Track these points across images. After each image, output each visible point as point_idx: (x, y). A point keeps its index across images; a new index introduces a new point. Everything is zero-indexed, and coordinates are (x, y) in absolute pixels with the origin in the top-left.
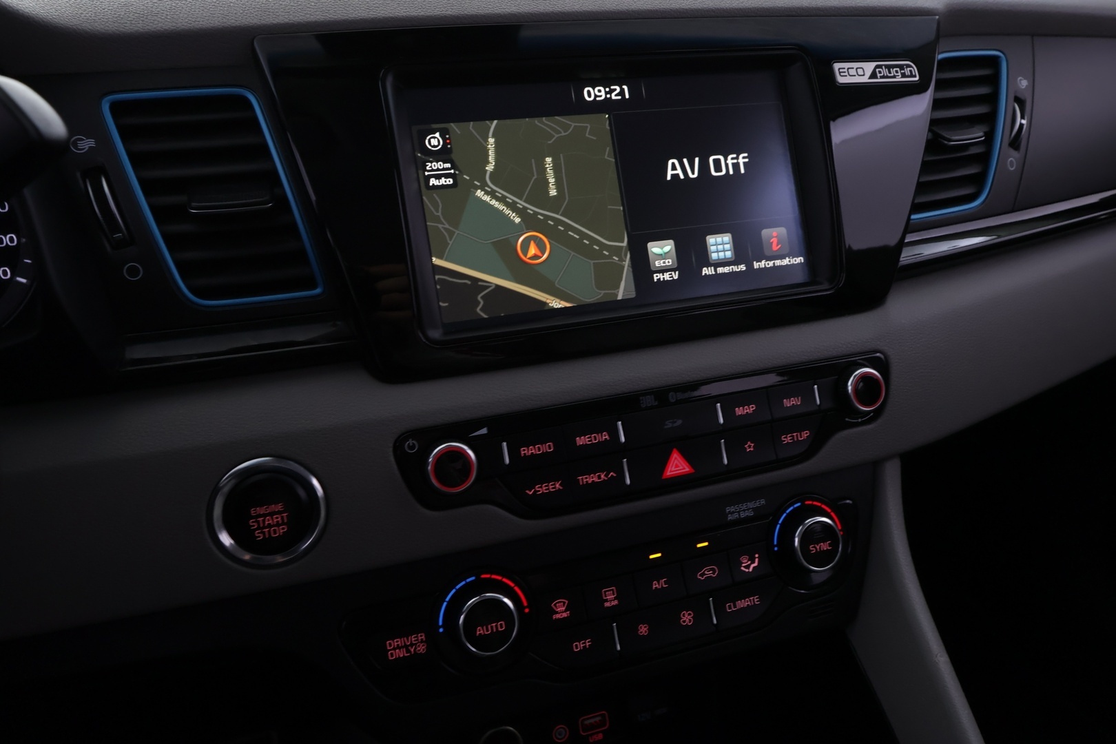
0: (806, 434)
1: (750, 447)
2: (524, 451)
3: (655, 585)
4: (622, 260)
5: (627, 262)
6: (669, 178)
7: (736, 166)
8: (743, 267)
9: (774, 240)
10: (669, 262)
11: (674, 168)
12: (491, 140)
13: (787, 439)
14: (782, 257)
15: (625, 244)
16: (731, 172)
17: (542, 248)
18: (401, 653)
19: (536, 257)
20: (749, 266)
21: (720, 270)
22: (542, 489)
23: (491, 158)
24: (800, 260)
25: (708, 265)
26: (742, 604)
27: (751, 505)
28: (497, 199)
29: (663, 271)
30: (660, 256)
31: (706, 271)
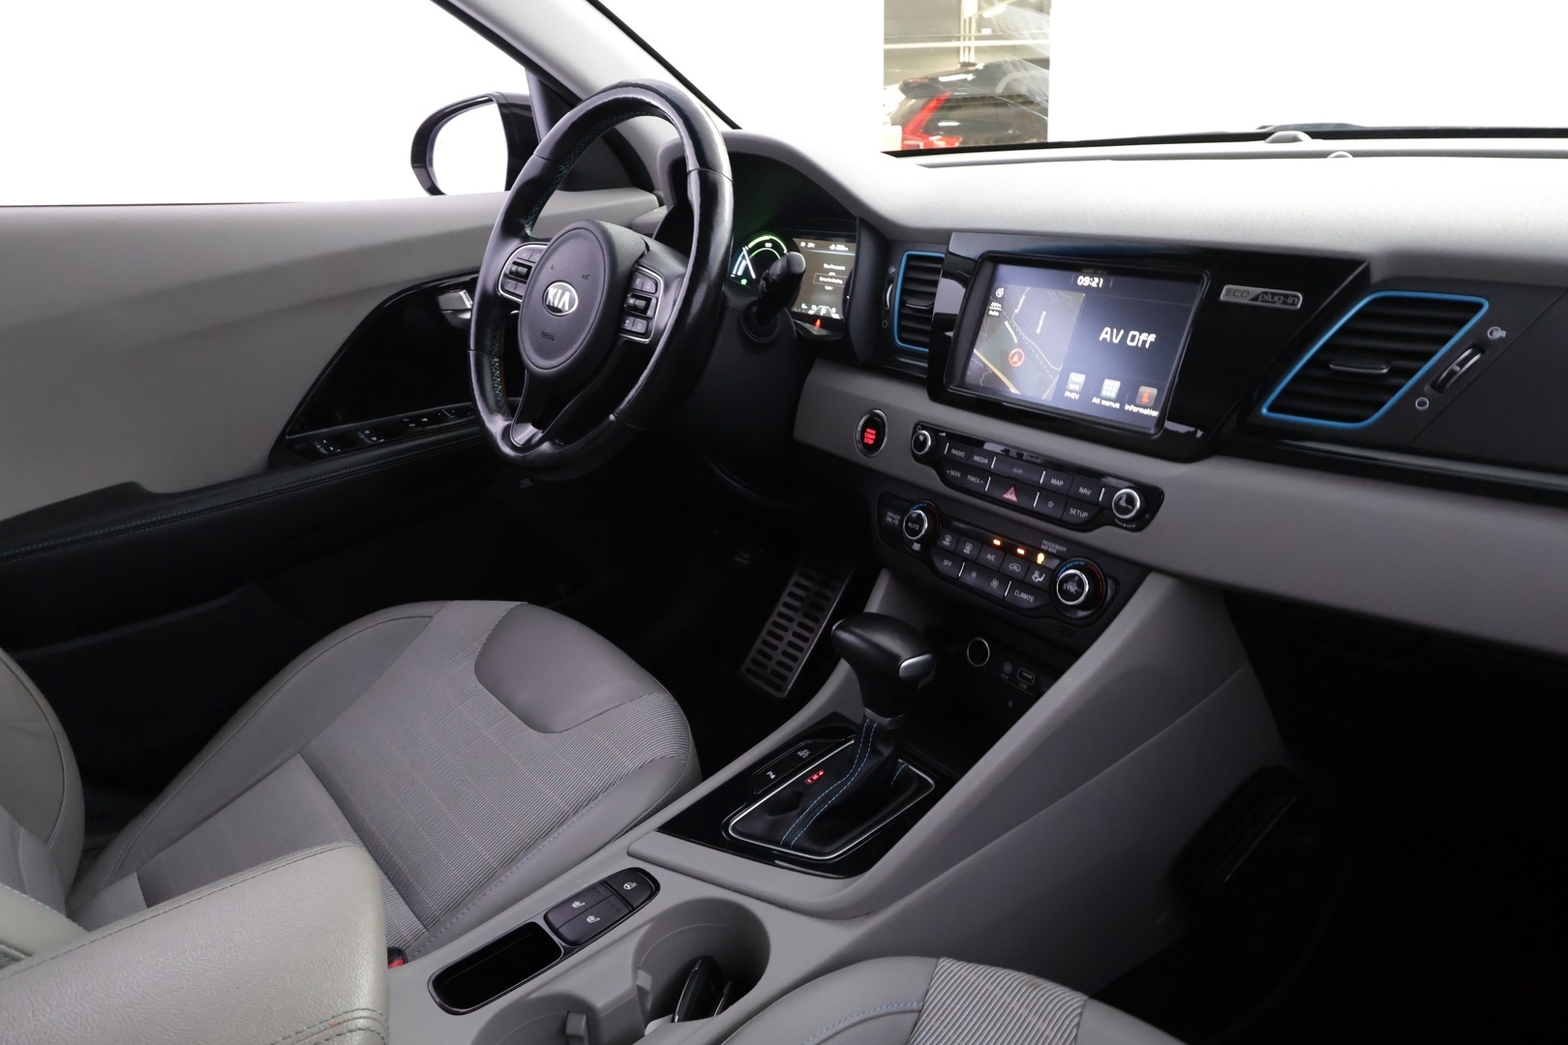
0: (1085, 514)
1: (1051, 504)
2: (954, 452)
3: (989, 556)
4: (1054, 378)
5: (1056, 380)
6: (1101, 339)
7: (1144, 342)
8: (1117, 406)
9: (1146, 395)
10: (1077, 388)
11: (1107, 333)
12: (1023, 297)
13: (1073, 511)
14: (1145, 407)
15: (1059, 370)
16: (1140, 345)
17: (1020, 360)
18: (890, 520)
19: (1016, 363)
20: (1122, 406)
21: (1104, 403)
22: (953, 473)
23: (1019, 307)
24: (1155, 414)
25: (1098, 396)
26: (1024, 596)
27: (1057, 547)
28: (1012, 328)
29: (1071, 391)
30: (1075, 383)
31: (1096, 400)
